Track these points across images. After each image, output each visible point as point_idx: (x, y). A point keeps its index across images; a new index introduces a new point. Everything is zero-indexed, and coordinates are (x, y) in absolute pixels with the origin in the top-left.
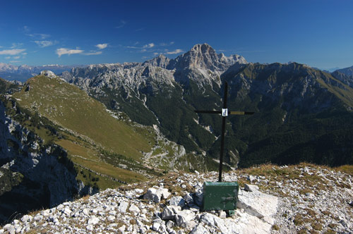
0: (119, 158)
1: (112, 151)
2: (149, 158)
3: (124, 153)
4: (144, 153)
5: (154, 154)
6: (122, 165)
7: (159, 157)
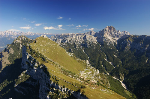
0: (69, 73)
1: (67, 70)
2: (83, 73)
3: (72, 71)
4: (81, 71)
5: (85, 72)
6: (70, 76)
7: (87, 74)
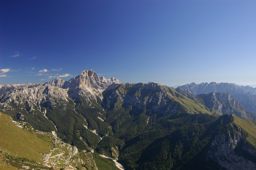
0: (23, 161)
1: (16, 156)
2: (49, 158)
3: (27, 156)
4: (45, 155)
5: (52, 155)
6: (25, 167)
7: (57, 157)
